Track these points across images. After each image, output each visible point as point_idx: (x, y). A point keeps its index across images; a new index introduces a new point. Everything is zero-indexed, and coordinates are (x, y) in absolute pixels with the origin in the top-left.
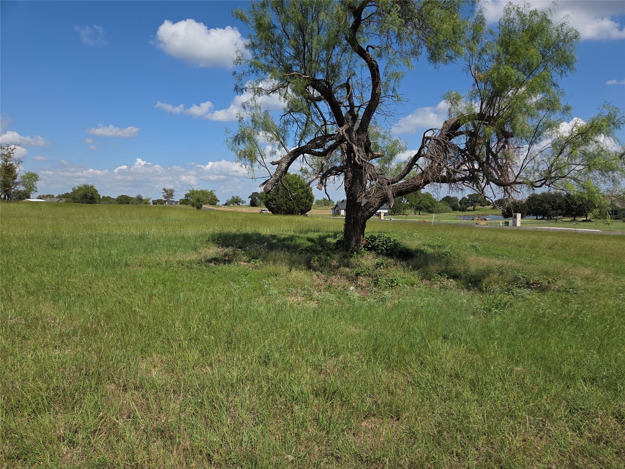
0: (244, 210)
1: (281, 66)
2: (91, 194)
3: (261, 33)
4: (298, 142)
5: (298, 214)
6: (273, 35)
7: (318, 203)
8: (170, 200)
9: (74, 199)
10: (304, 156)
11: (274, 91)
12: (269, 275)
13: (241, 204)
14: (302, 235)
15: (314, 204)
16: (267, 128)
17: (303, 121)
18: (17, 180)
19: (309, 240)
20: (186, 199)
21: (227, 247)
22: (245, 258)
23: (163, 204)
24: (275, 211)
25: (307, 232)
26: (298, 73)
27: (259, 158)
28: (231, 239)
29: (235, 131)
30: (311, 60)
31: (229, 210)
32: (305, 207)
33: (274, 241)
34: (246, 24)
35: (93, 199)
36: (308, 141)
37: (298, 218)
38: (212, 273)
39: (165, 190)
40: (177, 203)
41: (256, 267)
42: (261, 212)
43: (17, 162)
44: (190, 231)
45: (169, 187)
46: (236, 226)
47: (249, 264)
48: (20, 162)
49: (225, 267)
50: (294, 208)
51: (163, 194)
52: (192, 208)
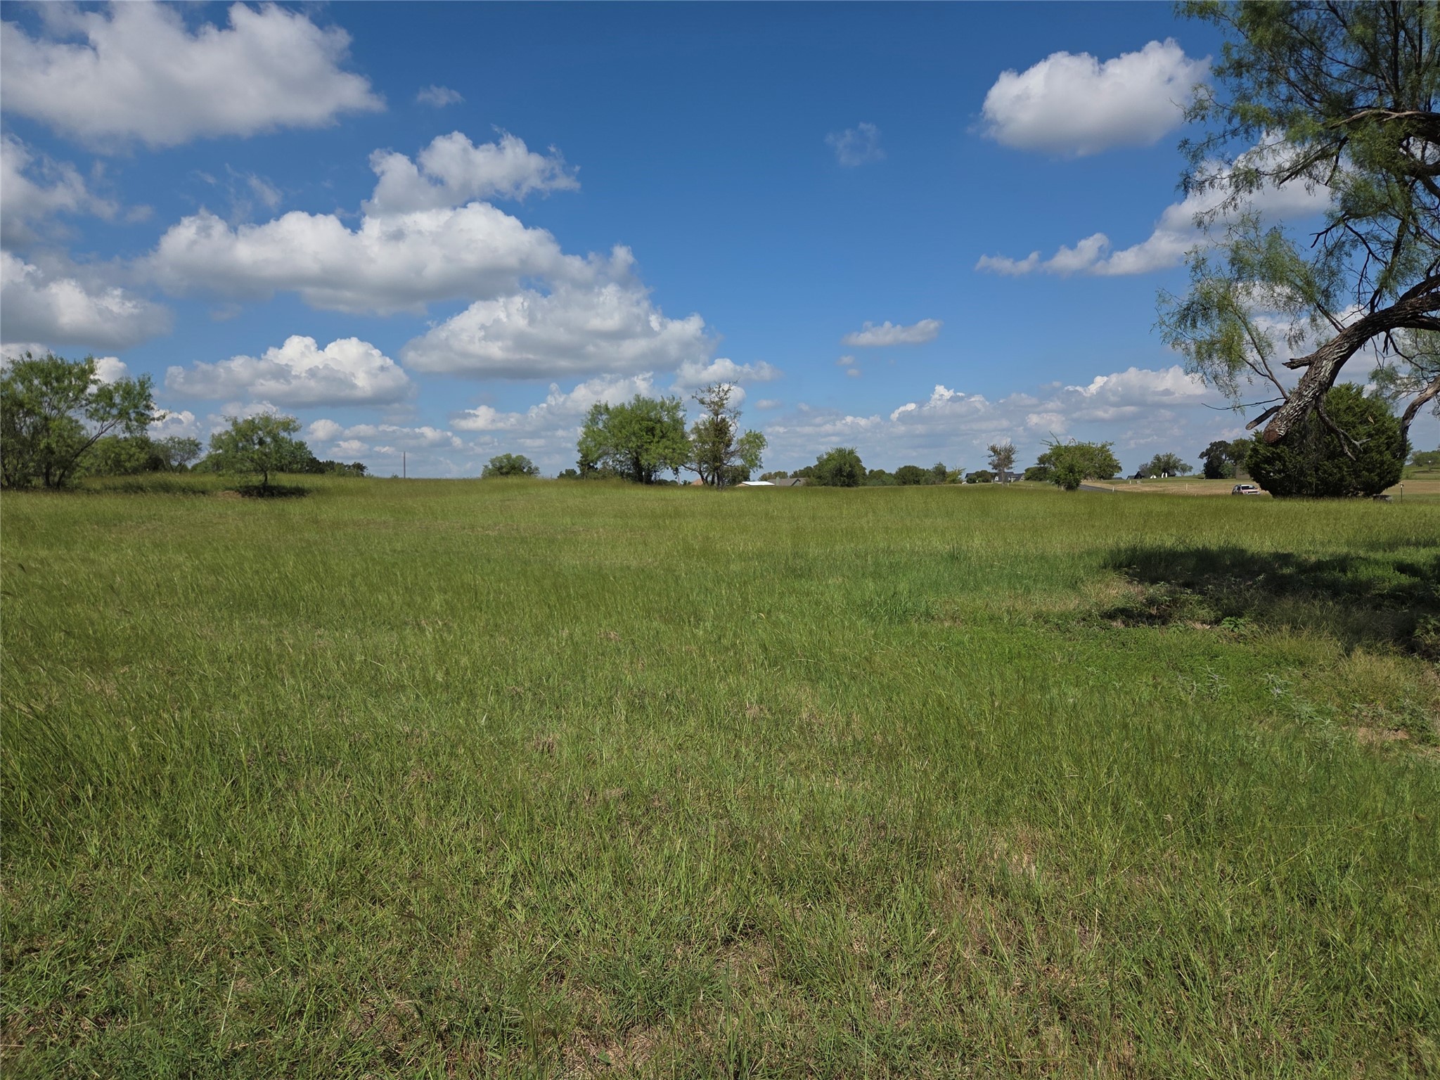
0: (1187, 488)
1: (1317, 104)
2: (850, 466)
3: (1260, 32)
4: (1370, 296)
5: (1356, 495)
6: (1297, 29)
7: (1421, 460)
8: (1006, 470)
9: (820, 477)
10: (1388, 336)
11: (1295, 172)
12: (1280, 661)
13: (1178, 474)
14: (1379, 555)
15: (1407, 463)
16: (1273, 272)
17: (1385, 236)
18: (732, 448)
19: (1402, 568)
20: (1040, 469)
21: (1154, 581)
22: (1204, 612)
23: (987, 481)
24: (1278, 489)
25: (1392, 545)
26: (1376, 111)
27: (1252, 356)
28: (1163, 564)
29: (1184, 294)
30: (1418, 65)
31: (1147, 489)
32: (1378, 475)
33: (1287, 571)
34: (1216, 23)
35: (854, 476)
36: (1402, 291)
37: (1355, 509)
38: (1121, 646)
39: (993, 449)
40: (1018, 477)
41: (1240, 638)
42: (1237, 493)
43: (732, 415)
44: (1058, 543)
45: (1003, 442)
46: (1174, 531)
47: (1218, 629)
48: (737, 414)
49: (1154, 634)
50: (1342, 479)
51: (990, 460)
52: (1055, 488)
